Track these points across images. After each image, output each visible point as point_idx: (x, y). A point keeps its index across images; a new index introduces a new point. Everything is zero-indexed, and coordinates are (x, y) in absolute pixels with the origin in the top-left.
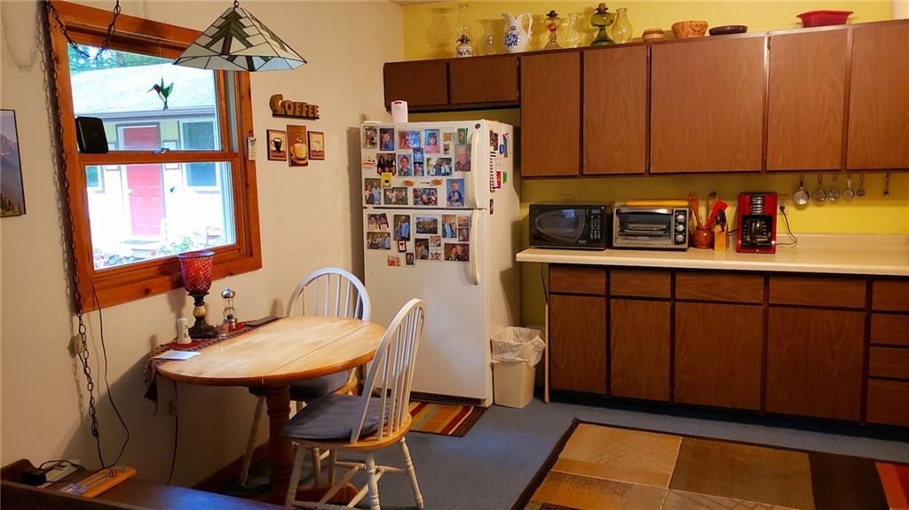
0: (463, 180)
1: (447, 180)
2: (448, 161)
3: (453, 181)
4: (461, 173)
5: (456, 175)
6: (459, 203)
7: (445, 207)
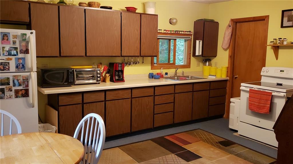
0: (25, 58)
1: (15, 58)
2: (16, 49)
3: (19, 59)
4: (23, 54)
5: (20, 56)
6: (23, 69)
7: (14, 71)
